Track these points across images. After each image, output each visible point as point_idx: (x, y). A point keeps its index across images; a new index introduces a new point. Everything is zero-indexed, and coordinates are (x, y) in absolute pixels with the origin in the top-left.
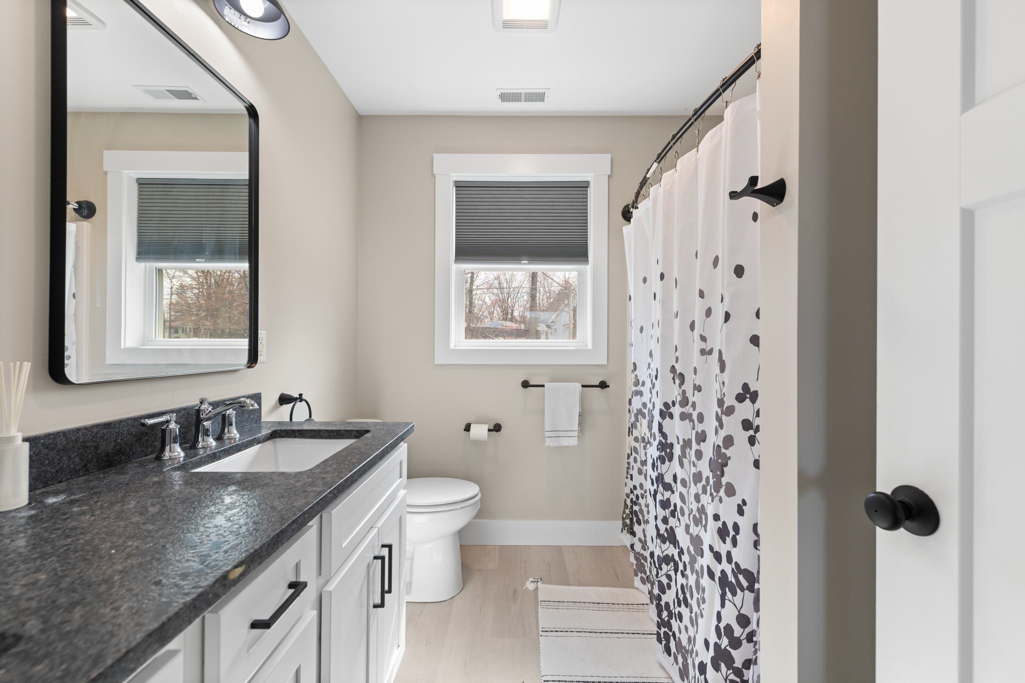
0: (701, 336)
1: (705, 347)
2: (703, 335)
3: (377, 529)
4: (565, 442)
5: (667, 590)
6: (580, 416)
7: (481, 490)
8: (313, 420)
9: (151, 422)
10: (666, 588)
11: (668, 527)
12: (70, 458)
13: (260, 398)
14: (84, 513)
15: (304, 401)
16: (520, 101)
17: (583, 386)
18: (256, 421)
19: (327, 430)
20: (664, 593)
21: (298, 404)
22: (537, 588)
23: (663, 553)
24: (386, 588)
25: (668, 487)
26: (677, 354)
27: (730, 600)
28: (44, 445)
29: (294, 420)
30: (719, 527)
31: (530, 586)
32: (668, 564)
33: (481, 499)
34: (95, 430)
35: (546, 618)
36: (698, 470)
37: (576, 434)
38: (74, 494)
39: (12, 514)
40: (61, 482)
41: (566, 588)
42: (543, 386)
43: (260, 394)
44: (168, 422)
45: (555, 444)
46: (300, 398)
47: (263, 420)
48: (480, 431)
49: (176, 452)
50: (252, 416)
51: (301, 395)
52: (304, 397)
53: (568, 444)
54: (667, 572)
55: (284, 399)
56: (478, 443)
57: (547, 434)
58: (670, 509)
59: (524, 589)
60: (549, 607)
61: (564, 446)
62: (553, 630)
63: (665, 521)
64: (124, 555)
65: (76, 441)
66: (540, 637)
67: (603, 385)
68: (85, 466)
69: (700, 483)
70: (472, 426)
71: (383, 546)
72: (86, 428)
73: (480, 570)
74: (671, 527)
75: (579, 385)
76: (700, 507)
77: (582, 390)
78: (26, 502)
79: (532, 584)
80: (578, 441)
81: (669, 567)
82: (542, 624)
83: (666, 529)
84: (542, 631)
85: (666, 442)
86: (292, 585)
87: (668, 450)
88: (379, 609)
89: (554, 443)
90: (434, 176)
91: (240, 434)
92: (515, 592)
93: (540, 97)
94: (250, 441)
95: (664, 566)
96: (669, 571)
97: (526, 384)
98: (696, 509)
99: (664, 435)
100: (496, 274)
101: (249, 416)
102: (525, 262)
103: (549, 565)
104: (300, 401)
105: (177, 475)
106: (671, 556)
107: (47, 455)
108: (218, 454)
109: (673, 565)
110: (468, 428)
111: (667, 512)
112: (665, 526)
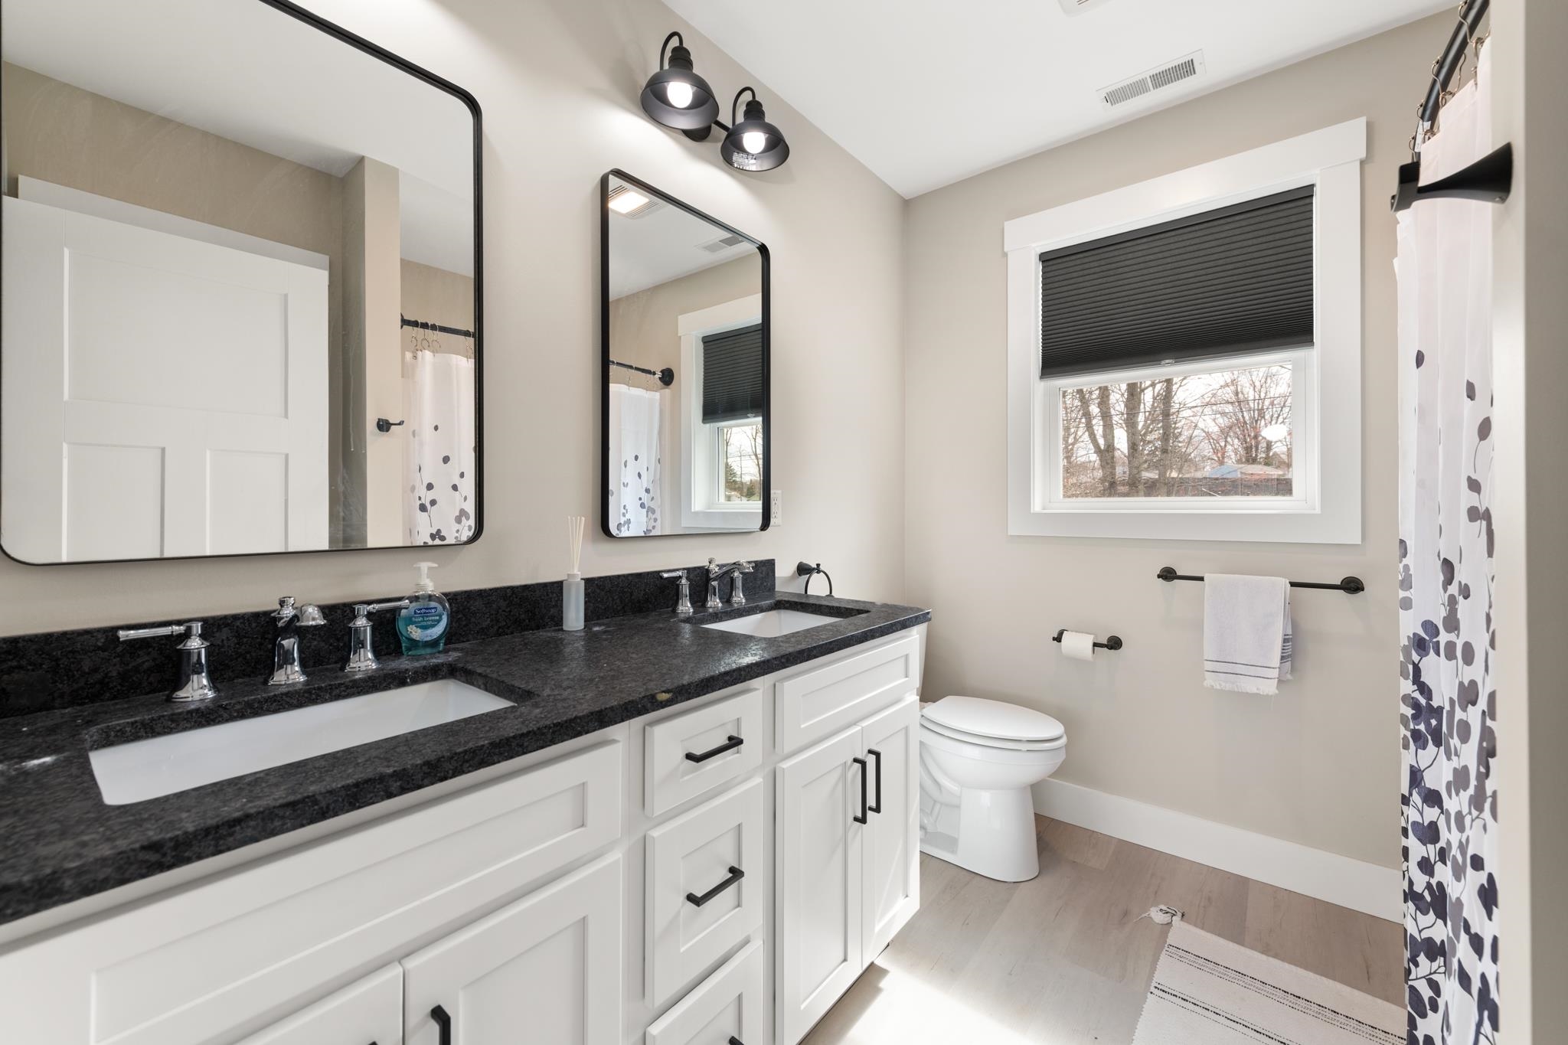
0: (1469, 478)
1: (1477, 504)
2: (1474, 477)
3: (860, 728)
4: (1250, 686)
5: (1430, 1013)
6: (1285, 641)
7: (1066, 731)
8: (833, 596)
9: (666, 575)
10: (1428, 1007)
11: (1434, 882)
12: (613, 600)
13: (774, 564)
14: (606, 640)
15: (822, 573)
16: (1147, 90)
17: (1293, 584)
18: (770, 589)
19: (827, 606)
20: (1424, 1015)
21: (815, 576)
22: (1170, 924)
23: (1420, 932)
24: (871, 801)
25: (1433, 798)
26: (1441, 520)
27: (1487, 1037)
28: (598, 586)
29: (809, 593)
30: (1483, 885)
31: (1157, 916)
32: (1432, 959)
33: (1067, 746)
34: (630, 578)
35: (1167, 971)
36: (1462, 764)
37: (1275, 673)
38: (609, 627)
39: (573, 633)
40: (608, 618)
41: (1236, 947)
42: (1201, 579)
43: (774, 560)
44: (680, 577)
45: (1228, 687)
46: (818, 569)
47: (776, 590)
48: (1078, 644)
49: (686, 607)
50: (765, 584)
51: (818, 565)
52: (822, 568)
53: (1255, 691)
54: (1431, 974)
55: (803, 570)
56: (1076, 661)
57: (1209, 666)
58: (1438, 846)
59: (1144, 915)
60: (1182, 959)
61: (1247, 693)
62: (1178, 995)
63: (1426, 866)
64: (609, 669)
65: (617, 586)
66: (1149, 993)
67: (1353, 586)
68: (623, 608)
69: (1465, 790)
70: (1065, 635)
71: (870, 752)
72: (624, 576)
73: (1075, 862)
74: (1440, 884)
75: (1283, 583)
76: (1464, 841)
77: (1291, 590)
78: (583, 627)
79: (1161, 913)
80: (1277, 688)
81: (1435, 965)
82: (1159, 977)
83: (1429, 886)
84: (1156, 987)
85: (1428, 703)
86: (730, 738)
87: (1434, 722)
88: (858, 824)
89: (1223, 684)
90: (1005, 255)
91: (746, 599)
92: (1126, 914)
93: (1187, 68)
94: (752, 607)
95: (1422, 959)
96: (1435, 972)
97: (1168, 574)
98: (1457, 844)
99: (1424, 689)
100: (1228, 377)
101: (762, 584)
102: (1167, 361)
103: (1209, 899)
104: (817, 573)
105: (687, 628)
106: (1439, 944)
107: (599, 594)
108: (720, 615)
109: (1442, 964)
110: (1058, 639)
111: (1432, 851)
112: (1427, 878)
